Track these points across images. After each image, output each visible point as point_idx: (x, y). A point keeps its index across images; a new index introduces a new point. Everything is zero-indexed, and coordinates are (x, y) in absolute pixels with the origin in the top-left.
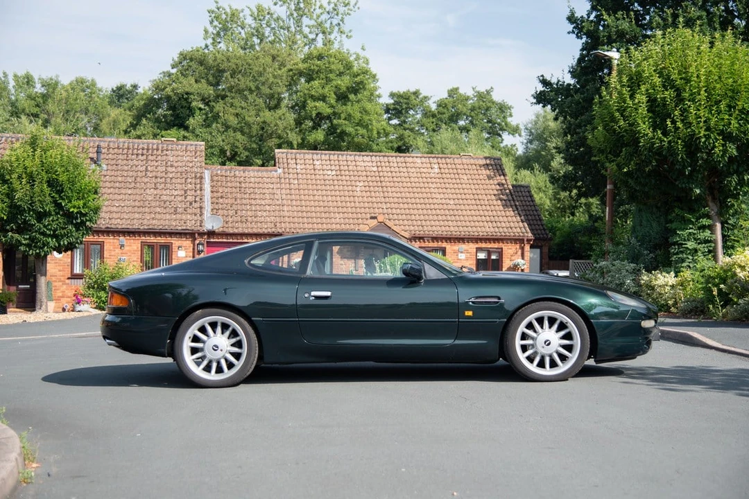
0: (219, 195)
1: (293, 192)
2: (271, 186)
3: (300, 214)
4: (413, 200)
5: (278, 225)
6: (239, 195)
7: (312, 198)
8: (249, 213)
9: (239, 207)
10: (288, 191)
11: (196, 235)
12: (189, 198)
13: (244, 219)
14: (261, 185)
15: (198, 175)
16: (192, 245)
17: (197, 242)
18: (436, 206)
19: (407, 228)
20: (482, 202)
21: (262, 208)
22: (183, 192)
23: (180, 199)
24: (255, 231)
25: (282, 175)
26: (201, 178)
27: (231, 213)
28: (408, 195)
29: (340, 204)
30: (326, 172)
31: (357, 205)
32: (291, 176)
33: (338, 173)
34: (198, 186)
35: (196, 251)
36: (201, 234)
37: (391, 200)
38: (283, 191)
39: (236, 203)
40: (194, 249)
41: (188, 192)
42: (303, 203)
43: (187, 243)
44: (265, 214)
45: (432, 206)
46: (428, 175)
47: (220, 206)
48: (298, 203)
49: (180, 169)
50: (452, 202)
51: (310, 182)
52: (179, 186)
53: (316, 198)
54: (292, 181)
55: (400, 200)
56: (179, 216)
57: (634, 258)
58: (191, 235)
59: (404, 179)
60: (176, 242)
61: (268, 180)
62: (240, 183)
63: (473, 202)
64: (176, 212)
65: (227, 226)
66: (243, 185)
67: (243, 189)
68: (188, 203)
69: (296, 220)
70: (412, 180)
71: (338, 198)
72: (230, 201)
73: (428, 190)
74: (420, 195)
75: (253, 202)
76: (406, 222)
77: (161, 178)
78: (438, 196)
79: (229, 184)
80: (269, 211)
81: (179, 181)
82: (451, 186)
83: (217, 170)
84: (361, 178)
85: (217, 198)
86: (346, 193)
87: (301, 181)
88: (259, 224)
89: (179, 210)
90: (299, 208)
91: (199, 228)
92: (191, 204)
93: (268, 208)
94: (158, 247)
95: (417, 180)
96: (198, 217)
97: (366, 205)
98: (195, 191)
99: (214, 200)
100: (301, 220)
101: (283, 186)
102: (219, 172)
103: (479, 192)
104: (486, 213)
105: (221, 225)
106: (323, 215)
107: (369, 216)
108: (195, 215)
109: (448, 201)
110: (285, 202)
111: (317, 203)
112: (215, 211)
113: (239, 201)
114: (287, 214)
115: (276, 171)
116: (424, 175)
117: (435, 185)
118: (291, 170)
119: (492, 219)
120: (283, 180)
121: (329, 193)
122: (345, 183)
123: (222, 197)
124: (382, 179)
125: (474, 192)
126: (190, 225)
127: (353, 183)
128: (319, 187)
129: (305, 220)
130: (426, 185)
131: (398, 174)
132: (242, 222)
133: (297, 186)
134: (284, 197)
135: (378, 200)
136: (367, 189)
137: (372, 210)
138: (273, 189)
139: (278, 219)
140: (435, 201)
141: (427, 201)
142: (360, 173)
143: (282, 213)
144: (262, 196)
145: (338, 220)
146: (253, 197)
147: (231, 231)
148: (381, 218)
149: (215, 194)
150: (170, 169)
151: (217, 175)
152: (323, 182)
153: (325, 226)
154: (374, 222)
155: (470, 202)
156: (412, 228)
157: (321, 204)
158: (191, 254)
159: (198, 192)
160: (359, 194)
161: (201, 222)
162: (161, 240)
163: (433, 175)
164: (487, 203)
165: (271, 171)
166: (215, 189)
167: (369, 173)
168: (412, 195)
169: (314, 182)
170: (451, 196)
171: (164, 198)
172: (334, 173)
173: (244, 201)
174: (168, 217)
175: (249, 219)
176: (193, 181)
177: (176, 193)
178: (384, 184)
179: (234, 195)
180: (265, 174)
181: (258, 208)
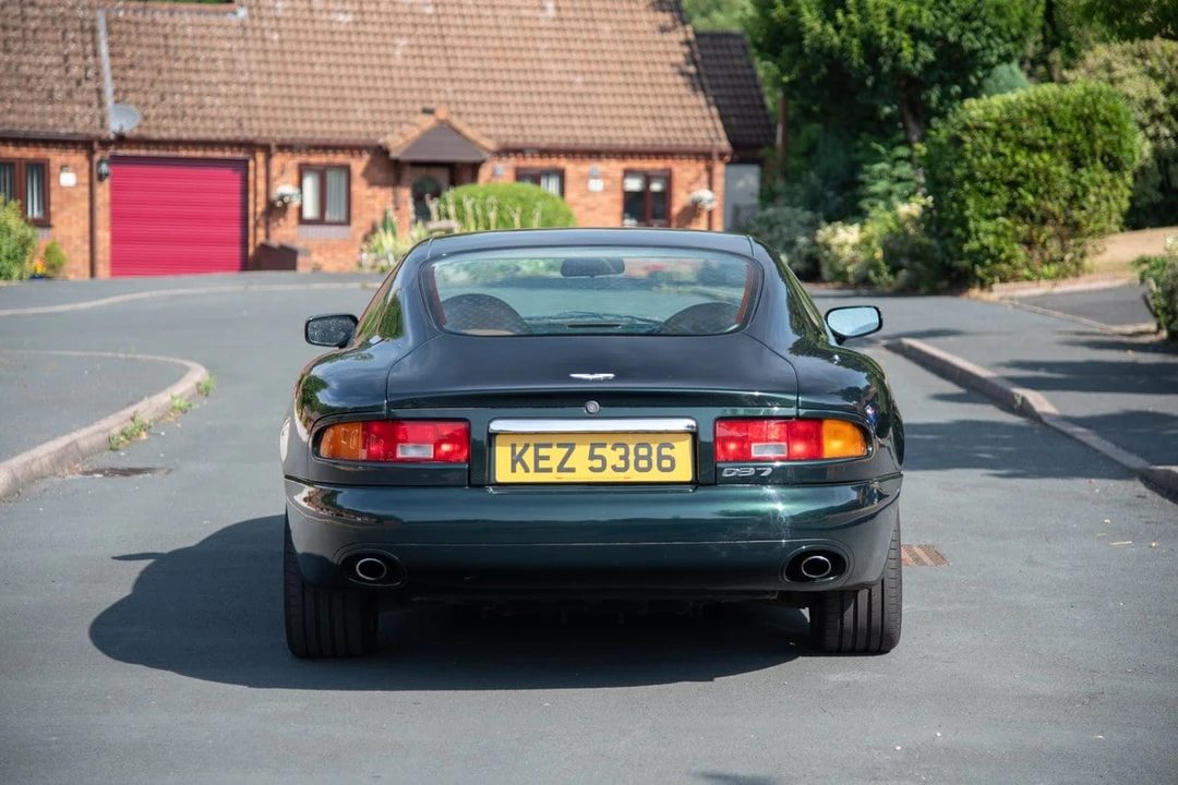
0: (127, 62)
1: (271, 57)
2: (227, 45)
3: (287, 103)
4: (505, 76)
5: (245, 124)
6: (165, 64)
7: (308, 70)
8: (188, 100)
9: (167, 87)
10: (261, 56)
11: (96, 146)
12: (75, 71)
13: (179, 112)
14: (206, 43)
15: (87, 25)
16: (87, 165)
17: (97, 157)
18: (550, 88)
19: (492, 131)
20: (637, 79)
21: (212, 89)
22: (61, 60)
23: (56, 72)
24: (202, 135)
25: (248, 22)
26: (94, 30)
27: (153, 98)
28: (494, 64)
29: (362, 83)
30: (333, 16)
31: (397, 84)
32: (265, 24)
33: (358, 17)
34: (89, 48)
35: (95, 177)
36: (105, 144)
37: (462, 75)
38: (252, 56)
39: (160, 78)
40: (91, 170)
41: (72, 60)
42: (292, 80)
43: (78, 158)
44: (218, 101)
45: (541, 88)
46: (534, 24)
47: (131, 86)
48: (282, 80)
49: (49, 12)
50: (579, 79)
51: (302, 36)
52: (52, 47)
53: (317, 69)
54: (267, 34)
55: (480, 76)
56: (58, 107)
57: (813, 203)
58: (85, 144)
59: (486, 32)
60: (55, 157)
61: (220, 32)
62: (166, 37)
63: (621, 79)
64: (51, 98)
65: (146, 124)
66: (172, 42)
67: (171, 52)
68: (74, 83)
69: (279, 114)
70: (504, 33)
71: (360, 71)
72: (148, 75)
73: (533, 54)
74: (519, 65)
75: (194, 77)
76: (490, 120)
77: (15, 29)
78: (553, 66)
79: (144, 40)
80: (227, 96)
81: (50, 35)
82: (579, 45)
83: (119, 9)
84: (404, 30)
85: (124, 69)
86: (375, 61)
87: (285, 35)
88: (209, 123)
89: (58, 96)
90: (285, 91)
91: (99, 132)
92: (79, 83)
93: (223, 89)
94: (23, 167)
95: (512, 33)
96: (95, 109)
97: (414, 84)
98: (85, 57)
99: (117, 71)
100: (288, 114)
101: (251, 44)
102: (121, 14)
103: (632, 57)
104: (644, 101)
105: (135, 124)
106: (331, 105)
107: (418, 107)
108: (90, 105)
109: (571, 77)
110: (256, 77)
111: (318, 81)
112: (121, 96)
113: (165, 75)
114: (262, 102)
115: (235, 13)
116: (526, 23)
117: (546, 45)
118: (264, 12)
119: (656, 112)
120: (249, 33)
121: (341, 60)
122: (371, 39)
123: (132, 66)
124: (445, 31)
125: (624, 57)
126: (82, 124)
127: (388, 40)
128: (322, 48)
129: (297, 114)
130: (530, 44)
131: (476, 22)
132: (175, 117)
133: (277, 46)
134: (254, 66)
135: (438, 74)
136: (416, 51)
137: (425, 96)
138: (231, 50)
139: (245, 113)
140: (547, 77)
141: (530, 76)
142: (401, 19)
143: (251, 101)
144: (210, 65)
145: (359, 115)
146: (192, 65)
147: (155, 135)
148: (442, 114)
149: (119, 61)
150: (30, 11)
151: (118, 20)
152: (328, 37)
153: (335, 127)
154: (428, 122)
155: (614, 79)
156: (502, 131)
157: (327, 81)
158: (86, 180)
159: (91, 60)
160: (398, 61)
161: (103, 120)
162: (29, 153)
163: (543, 23)
164: (646, 80)
165: (225, 13)
166: (117, 50)
167: (418, 20)
168: (502, 65)
169: (311, 36)
170: (578, 67)
171: (26, 69)
172: (350, 18)
173: (176, 76)
174: (38, 108)
175: (189, 111)
176: (79, 36)
177: (47, 61)
178: (448, 41)
179: (156, 63)
180: (214, 19)
181: (205, 89)
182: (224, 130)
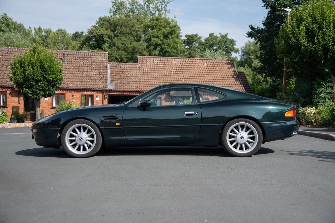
0: (114, 74)
1: (145, 73)
3: (148, 83)
4: (196, 78)
5: (139, 87)
6: (122, 75)
7: (153, 76)
8: (126, 82)
9: (122, 80)
10: (143, 73)
11: (104, 91)
12: (101, 76)
13: (124, 85)
14: (131, 71)
15: (105, 66)
16: (102, 95)
17: (104, 94)
18: (205, 80)
20: (225, 78)
21: (132, 80)
22: (99, 73)
23: (97, 76)
24: (129, 90)
25: (140, 67)
26: (106, 67)
27: (119, 82)
28: (193, 75)
29: (164, 79)
30: (159, 65)
31: (172, 79)
32: (144, 67)
33: (164, 66)
34: (105, 71)
35: (104, 98)
36: (106, 91)
37: (186, 77)
38: (141, 73)
39: (121, 78)
40: (103, 97)
41: (101, 73)
42: (149, 78)
43: (100, 94)
44: (133, 83)
46: (202, 67)
47: (114, 79)
48: (147, 78)
49: (97, 63)
50: (212, 78)
51: (152, 69)
52: (97, 71)
53: (155, 76)
54: (144, 69)
55: (190, 77)
56: (97, 83)
57: (296, 101)
58: (102, 91)
59: (192, 69)
60: (95, 94)
61: (134, 69)
62: (123, 70)
63: (221, 78)
64: (95, 81)
65: (117, 87)
66: (124, 71)
67: (124, 72)
68: (101, 78)
69: (146, 85)
70: (195, 69)
71: (164, 76)
72: (118, 77)
73: (202, 73)
74: (199, 75)
75: (128, 78)
77: (90, 67)
78: (206, 76)
79: (118, 70)
80: (135, 82)
81: (97, 68)
82: (212, 71)
83: (114, 64)
84: (174, 68)
85: (113, 76)
86: (168, 74)
87: (148, 69)
88: (131, 87)
89: (97, 81)
90: (148, 80)
91: (105, 88)
92: (102, 78)
93: (134, 80)
94: (88, 96)
95: (197, 69)
96: (105, 84)
97: (176, 79)
98: (104, 73)
99: (112, 77)
100: (148, 85)
101: (141, 71)
102: (114, 65)
103: (223, 74)
104: (227, 83)
105: (115, 87)
108: (104, 83)
109: (210, 78)
110: (141, 78)
111: (155, 78)
112: (112, 81)
113: (122, 77)
114: (142, 83)
115: (138, 65)
116: (200, 67)
117: (205, 71)
118: (144, 64)
119: (229, 85)
120: (141, 69)
121: (160, 74)
122: (167, 70)
123: (115, 76)
124: (183, 68)
125: (222, 74)
126: (102, 87)
127: (170, 70)
128: (156, 72)
129: (150, 85)
130: (201, 71)
131: (189, 67)
132: (123, 86)
133: (146, 71)
134: (141, 75)
135: (181, 77)
136: (176, 72)
138: (136, 72)
139: (138, 85)
140: (205, 78)
141: (201, 78)
142: (173, 66)
143: (140, 82)
144: (132, 75)
146: (128, 75)
147: (119, 90)
149: (112, 74)
150: (93, 63)
151: (113, 66)
152: (157, 70)
155: (219, 78)
157: (157, 78)
158: (102, 99)
159: (105, 73)
160: (173, 74)
161: (106, 85)
162: (89, 93)
163: (204, 67)
164: (227, 79)
165: (136, 65)
166: (112, 72)
167: (177, 66)
168: (195, 75)
169: (154, 69)
170: (212, 76)
171: (91, 75)
172: (162, 66)
173: (124, 77)
174: (92, 83)
175: (126, 85)
176: (103, 68)
177: (96, 73)
178: (183, 70)
179: (120, 75)
180: (133, 66)
181: (130, 80)
182: (134, 89)
